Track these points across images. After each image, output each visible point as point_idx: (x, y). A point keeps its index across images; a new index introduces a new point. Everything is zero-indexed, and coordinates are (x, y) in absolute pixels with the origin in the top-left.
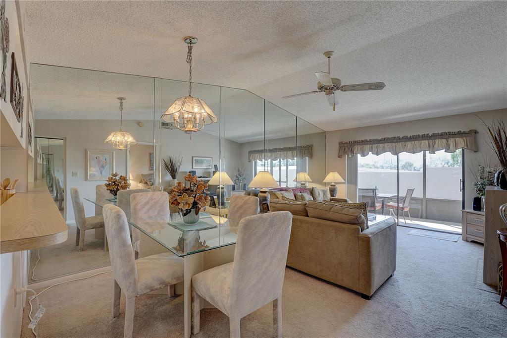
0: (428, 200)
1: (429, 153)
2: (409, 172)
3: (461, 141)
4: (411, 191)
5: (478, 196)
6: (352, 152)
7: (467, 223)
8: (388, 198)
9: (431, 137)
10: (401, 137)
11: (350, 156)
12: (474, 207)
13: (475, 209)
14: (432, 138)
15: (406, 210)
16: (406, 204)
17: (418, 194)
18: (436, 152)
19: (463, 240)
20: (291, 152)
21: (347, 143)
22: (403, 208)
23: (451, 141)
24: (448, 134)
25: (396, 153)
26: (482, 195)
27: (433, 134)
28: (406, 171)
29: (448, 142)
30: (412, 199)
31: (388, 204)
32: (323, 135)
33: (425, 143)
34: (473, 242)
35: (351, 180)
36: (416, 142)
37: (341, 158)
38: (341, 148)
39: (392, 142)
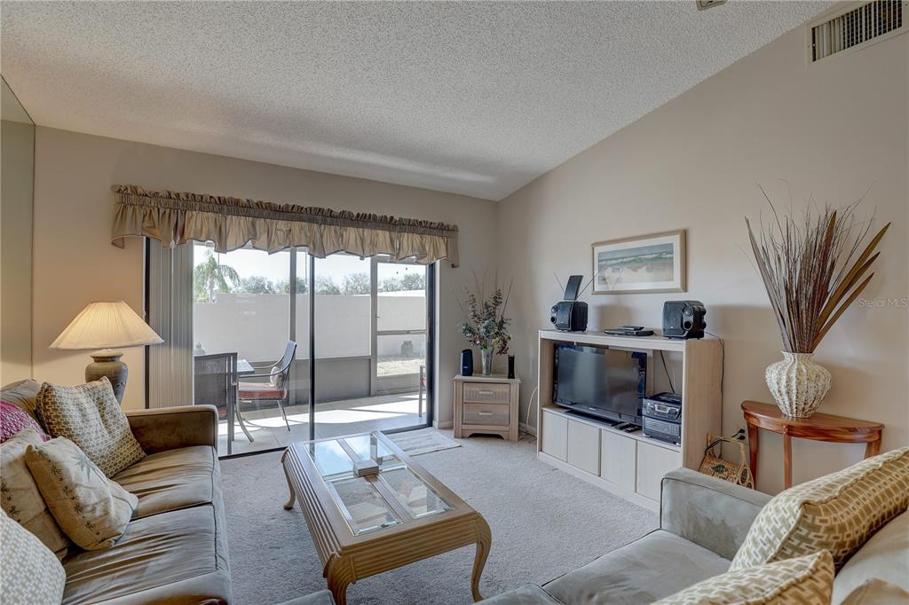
7: (463, 403)
12: (464, 370)
13: (466, 372)
19: (455, 437)
29: (422, 241)
34: (474, 436)
35: (177, 333)
36: (366, 230)
37: (123, 247)
38: (130, 210)
39: (311, 221)
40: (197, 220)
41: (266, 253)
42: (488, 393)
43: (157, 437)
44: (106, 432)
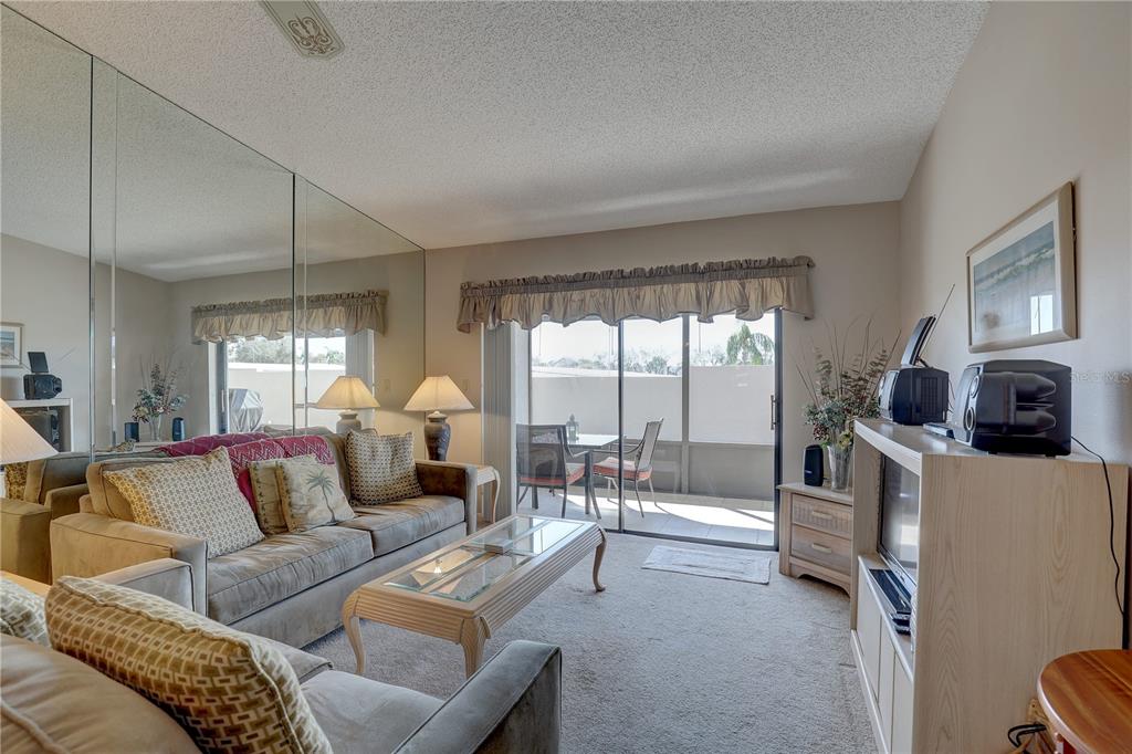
0: (693, 447)
1: (699, 320)
2: (658, 375)
3: (775, 288)
4: (654, 427)
5: (818, 442)
6: (496, 312)
7: (792, 524)
8: (599, 447)
9: (703, 273)
10: (627, 270)
11: (491, 326)
12: (807, 475)
13: (810, 480)
14: (707, 276)
15: (643, 477)
16: (645, 463)
17: (671, 433)
18: (715, 318)
19: (781, 572)
20: (321, 311)
21: (482, 286)
22: (636, 474)
23: (753, 287)
24: (745, 265)
25: (615, 320)
26: (829, 443)
27: (709, 264)
28: (653, 375)
29: (744, 288)
30: (658, 445)
31: (601, 464)
32: (419, 259)
33: (688, 290)
34: (806, 578)
35: (497, 402)
36: (666, 286)
37: (469, 332)
38: (467, 300)
39: (603, 286)
40: (509, 303)
41: (561, 325)
42: (823, 516)
43: (431, 483)
44: (389, 470)
